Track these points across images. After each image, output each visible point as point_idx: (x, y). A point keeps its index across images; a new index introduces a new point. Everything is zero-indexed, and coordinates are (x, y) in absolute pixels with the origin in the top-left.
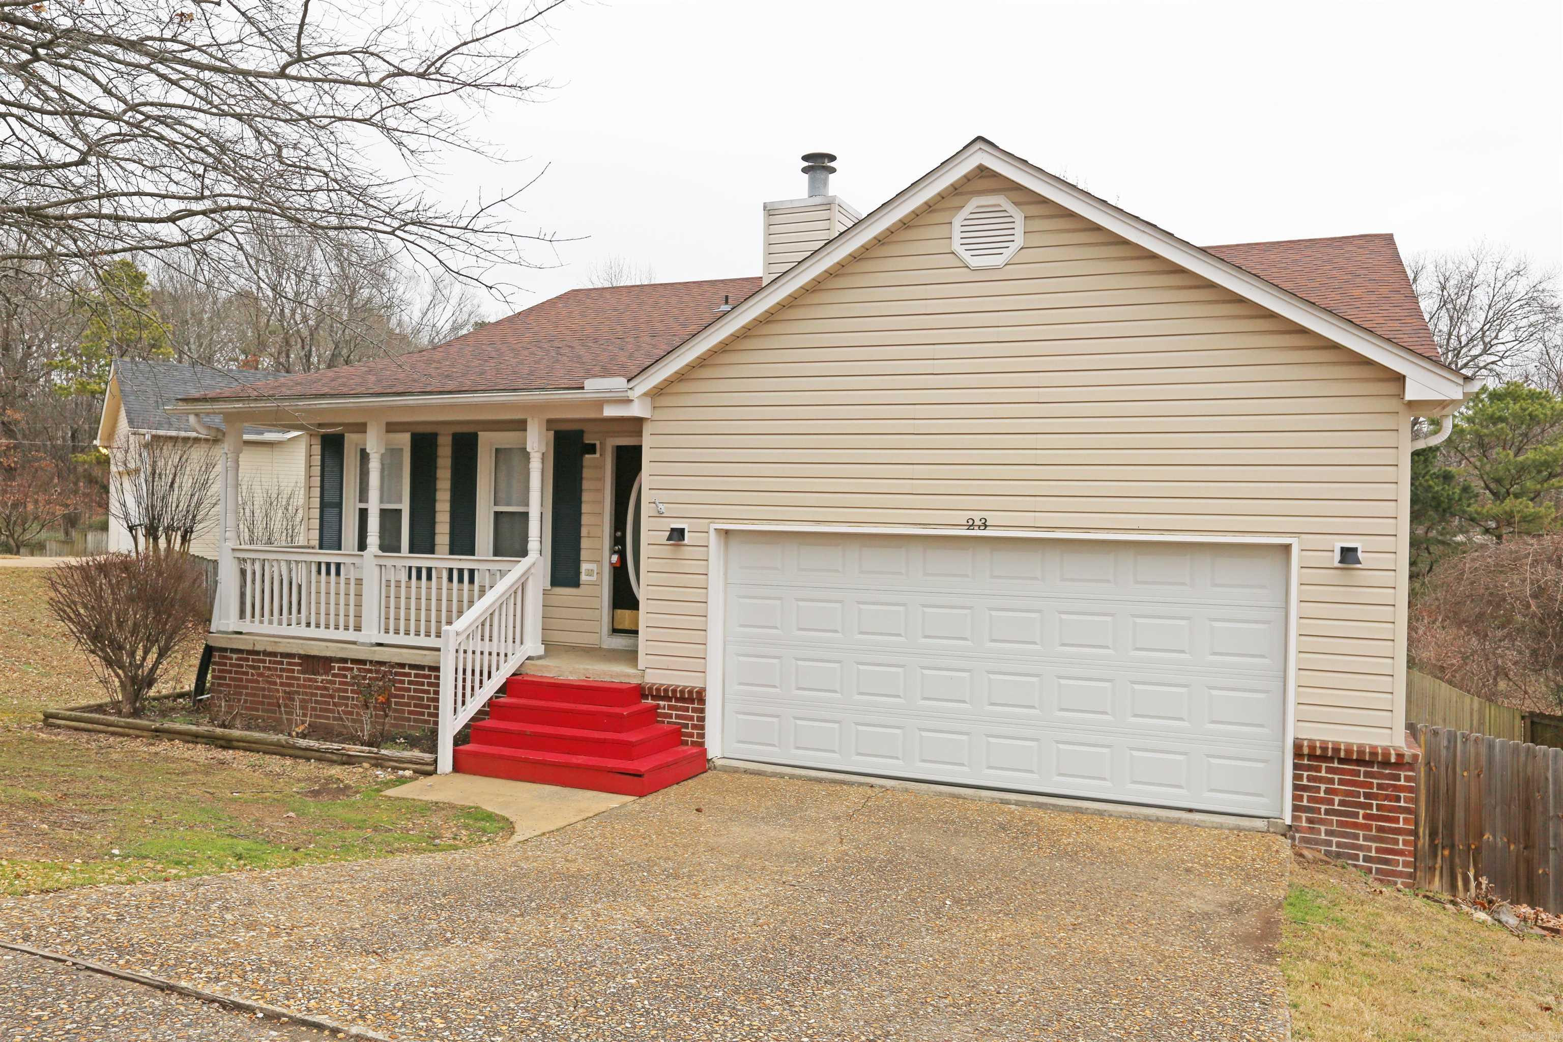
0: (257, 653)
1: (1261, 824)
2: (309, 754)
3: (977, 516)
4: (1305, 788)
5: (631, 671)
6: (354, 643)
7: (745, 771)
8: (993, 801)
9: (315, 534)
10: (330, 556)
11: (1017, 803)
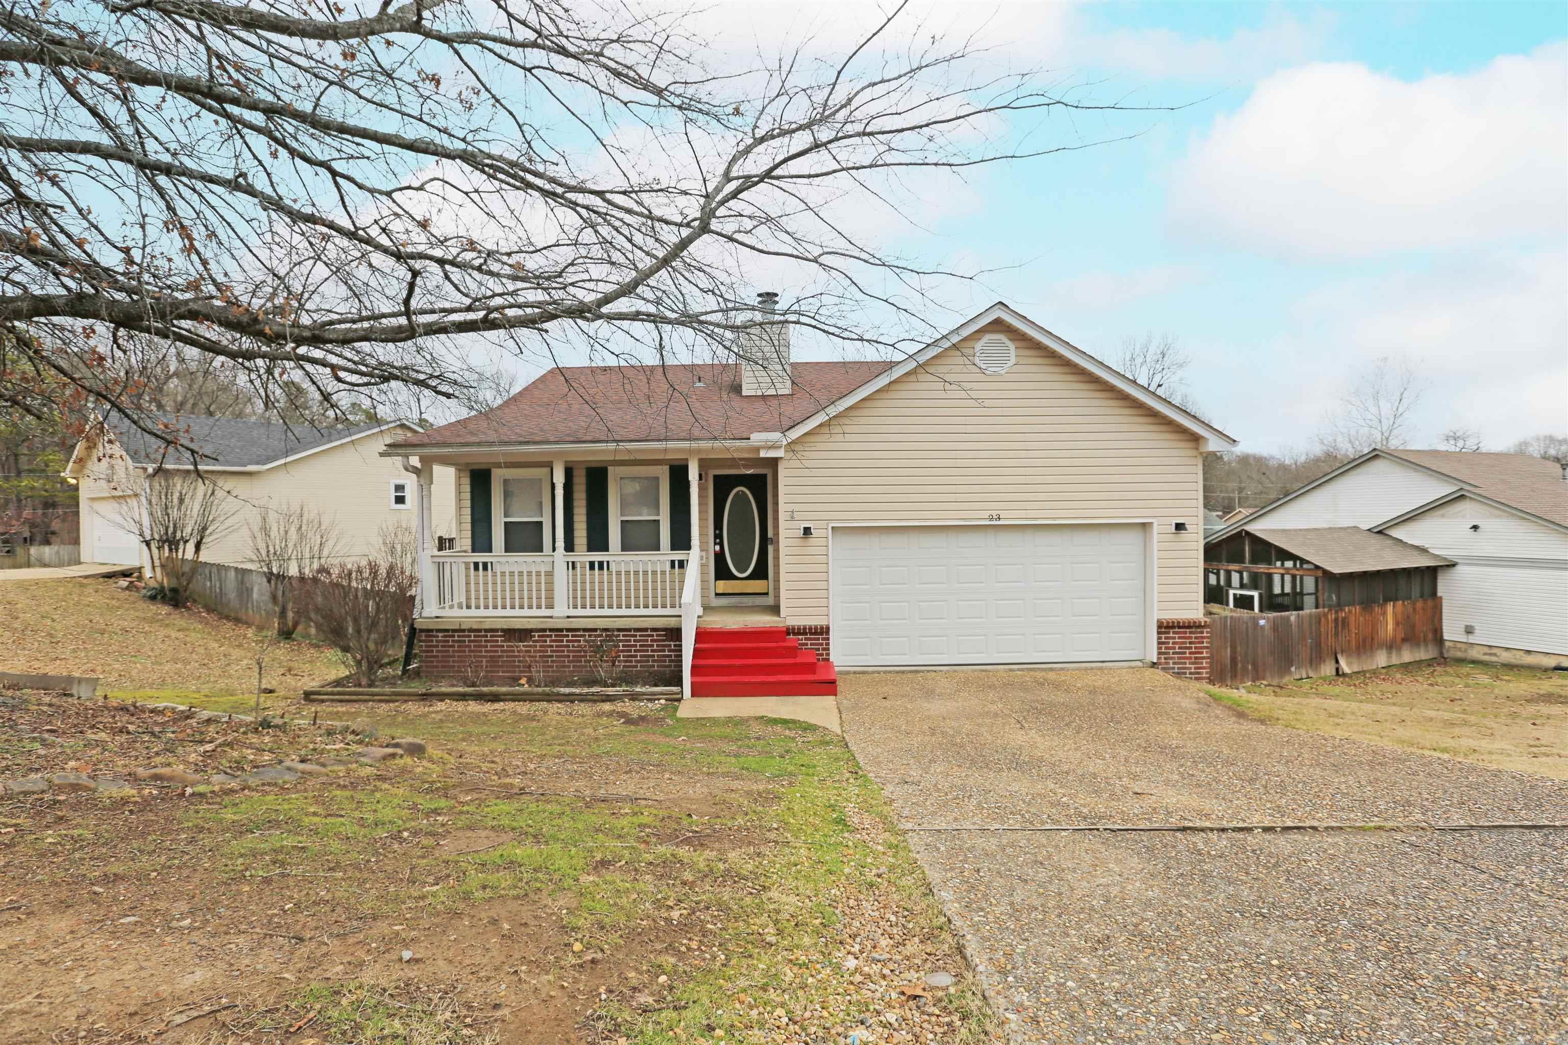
0: (464, 631)
1: (1139, 664)
2: (572, 698)
3: (994, 513)
4: (1163, 643)
5: (776, 619)
6: (551, 617)
7: (855, 673)
8: (1005, 671)
9: (469, 541)
10: (481, 558)
11: (1019, 670)
